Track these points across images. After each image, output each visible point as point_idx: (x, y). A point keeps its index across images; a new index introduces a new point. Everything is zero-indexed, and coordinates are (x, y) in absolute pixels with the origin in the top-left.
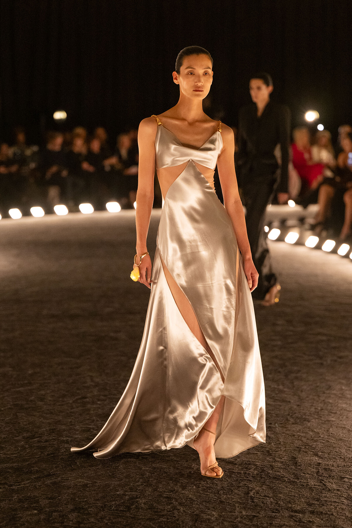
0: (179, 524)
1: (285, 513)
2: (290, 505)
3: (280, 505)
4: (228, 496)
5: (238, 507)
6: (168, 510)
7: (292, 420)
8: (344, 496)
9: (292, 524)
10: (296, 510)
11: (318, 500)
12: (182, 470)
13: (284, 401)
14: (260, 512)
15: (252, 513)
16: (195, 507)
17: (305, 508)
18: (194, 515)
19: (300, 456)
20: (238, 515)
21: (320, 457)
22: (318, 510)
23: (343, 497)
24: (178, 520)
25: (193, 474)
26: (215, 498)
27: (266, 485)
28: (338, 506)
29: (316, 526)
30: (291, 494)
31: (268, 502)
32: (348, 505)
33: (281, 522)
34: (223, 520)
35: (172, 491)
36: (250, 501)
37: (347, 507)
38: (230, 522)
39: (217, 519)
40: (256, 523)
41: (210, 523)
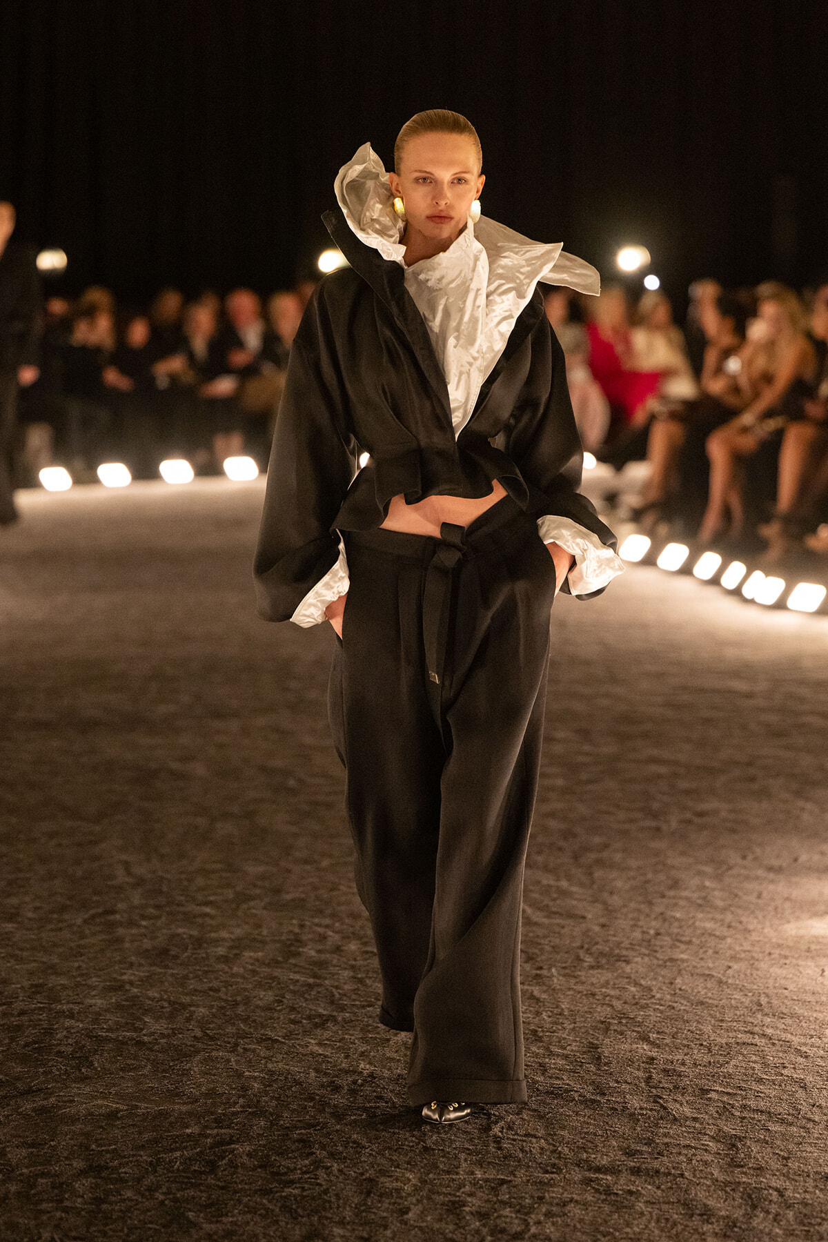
0: (330, 1202)
1: (572, 1173)
2: (585, 1156)
3: (562, 1155)
4: (442, 1136)
5: (466, 1160)
6: (304, 1169)
7: (589, 960)
8: (708, 1132)
9: (590, 1198)
10: (598, 1166)
11: (649, 1142)
12: (337, 1076)
13: (570, 915)
14: (515, 1171)
15: (498, 1175)
16: (365, 1161)
17: (619, 1161)
18: (365, 1180)
19: (607, 1041)
20: (465, 1179)
21: (653, 1044)
22: (649, 1167)
23: (705, 1134)
24: (326, 1192)
25: (362, 1085)
26: (412, 1141)
27: (529, 1110)
28: (694, 1155)
29: (644, 1202)
30: (585, 1130)
31: (534, 1148)
32: (719, 1154)
33: (565, 1195)
34: (429, 1191)
35: (313, 1126)
36: (493, 1147)
37: (715, 1157)
38: (446, 1195)
39: (417, 1189)
40: (507, 1196)
41: (401, 1198)
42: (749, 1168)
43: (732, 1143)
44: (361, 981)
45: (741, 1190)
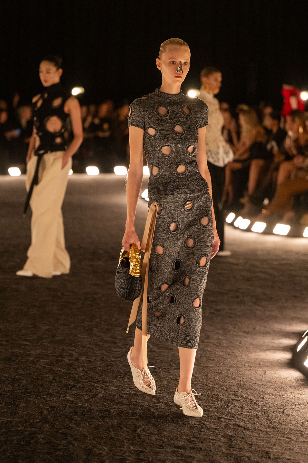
0: (74, 457)
1: (168, 449)
2: (173, 442)
3: (164, 442)
5: (127, 443)
6: (64, 445)
8: (221, 434)
9: (175, 458)
10: (178, 446)
11: (198, 437)
12: (77, 409)
13: (167, 348)
14: (146, 447)
15: (139, 449)
16: (88, 442)
17: (186, 444)
18: (87, 449)
20: (126, 450)
22: (198, 447)
24: (73, 454)
25: (86, 412)
26: (106, 435)
27: (151, 424)
28: (215, 443)
29: (196, 461)
30: (173, 432)
31: (153, 438)
32: (225, 442)
33: (165, 457)
34: (113, 454)
35: (68, 428)
36: (137, 438)
37: (223, 444)
38: (119, 456)
39: (108, 453)
40: (143, 457)
41: (101, 457)
42: (237, 448)
43: (230, 438)
44: (86, 372)
45: (234, 457)
